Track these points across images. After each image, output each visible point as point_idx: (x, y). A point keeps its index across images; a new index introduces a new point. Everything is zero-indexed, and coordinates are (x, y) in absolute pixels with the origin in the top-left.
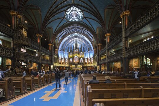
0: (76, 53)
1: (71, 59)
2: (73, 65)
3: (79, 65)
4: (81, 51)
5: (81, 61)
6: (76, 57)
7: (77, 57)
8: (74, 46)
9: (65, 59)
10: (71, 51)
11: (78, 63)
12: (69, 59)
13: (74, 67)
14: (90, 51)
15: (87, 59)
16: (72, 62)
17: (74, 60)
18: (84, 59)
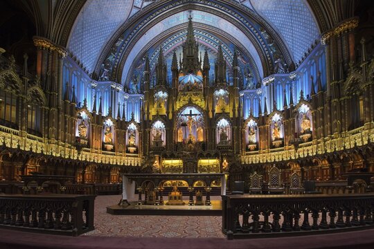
0: (190, 88)
1: (159, 124)
2: (172, 157)
3: (209, 156)
4: (220, 82)
5: (223, 136)
6: (187, 111)
7: (195, 111)
8: (180, 56)
9: (121, 125)
10: (163, 84)
11: (203, 145)
12: (145, 125)
13: (173, 168)
14: (281, 73)
15: (262, 121)
16: (164, 138)
17: (180, 131)
18: (237, 123)
